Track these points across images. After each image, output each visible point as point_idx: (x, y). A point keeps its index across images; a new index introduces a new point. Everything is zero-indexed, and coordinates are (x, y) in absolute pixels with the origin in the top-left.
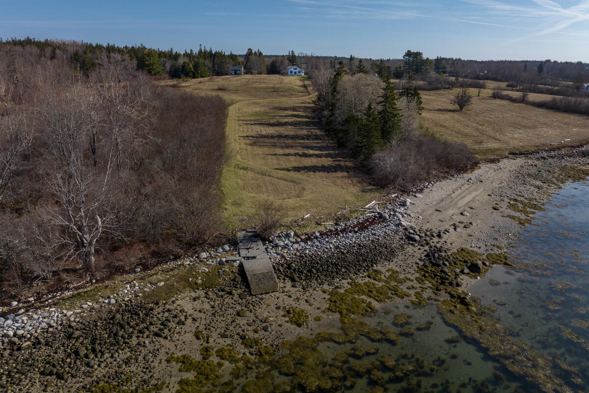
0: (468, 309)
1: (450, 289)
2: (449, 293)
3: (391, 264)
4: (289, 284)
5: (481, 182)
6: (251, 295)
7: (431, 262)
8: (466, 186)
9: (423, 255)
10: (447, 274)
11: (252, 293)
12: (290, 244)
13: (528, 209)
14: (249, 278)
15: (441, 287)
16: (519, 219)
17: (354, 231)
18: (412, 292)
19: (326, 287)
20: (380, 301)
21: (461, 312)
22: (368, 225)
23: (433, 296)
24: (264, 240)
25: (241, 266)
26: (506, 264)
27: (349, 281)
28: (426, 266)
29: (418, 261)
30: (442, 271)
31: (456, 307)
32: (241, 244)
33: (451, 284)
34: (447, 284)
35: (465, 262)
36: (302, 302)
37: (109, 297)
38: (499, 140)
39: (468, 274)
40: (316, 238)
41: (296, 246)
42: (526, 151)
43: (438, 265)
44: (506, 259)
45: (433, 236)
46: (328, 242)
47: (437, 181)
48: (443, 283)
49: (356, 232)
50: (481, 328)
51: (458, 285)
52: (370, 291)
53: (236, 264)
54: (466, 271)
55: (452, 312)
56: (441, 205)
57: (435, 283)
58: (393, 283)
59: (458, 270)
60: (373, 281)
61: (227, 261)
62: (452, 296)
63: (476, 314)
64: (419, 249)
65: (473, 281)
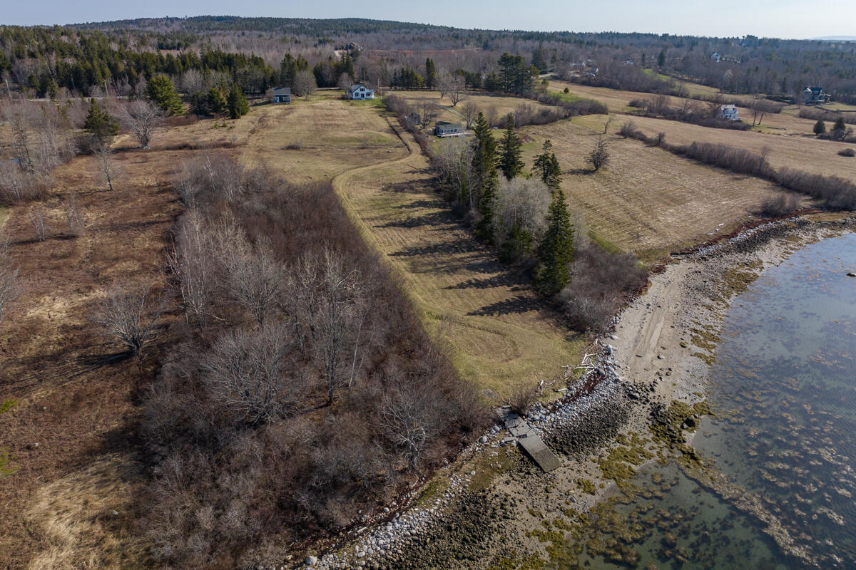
0: (698, 463)
1: (680, 446)
2: (681, 450)
3: (629, 426)
4: (565, 458)
5: (659, 307)
6: (544, 473)
7: (658, 421)
8: (649, 316)
9: (648, 414)
10: (673, 433)
11: (545, 470)
12: (544, 417)
13: (709, 343)
14: (534, 458)
15: (673, 445)
16: (706, 357)
17: (585, 394)
18: (654, 452)
19: (592, 456)
20: (636, 464)
21: (695, 466)
22: (594, 386)
23: (671, 454)
24: (521, 415)
25: (519, 445)
26: (710, 414)
27: (607, 448)
28: (655, 426)
29: (647, 421)
30: (669, 430)
31: (689, 462)
32: (506, 422)
33: (679, 441)
34: (677, 442)
35: (681, 416)
36: (583, 473)
37: (446, 492)
38: (655, 231)
39: (687, 429)
40: (560, 407)
41: (548, 418)
42: (687, 249)
43: (664, 424)
44: (708, 408)
45: (647, 390)
46: (570, 409)
47: (620, 311)
48: (673, 441)
49: (588, 395)
50: (711, 478)
51: (684, 442)
52: (626, 456)
53: (514, 444)
54: (685, 426)
55: (688, 467)
56: (638, 348)
57: (668, 442)
58: (638, 446)
59: (679, 426)
60: (623, 446)
61: (506, 442)
62: (684, 453)
63: (704, 467)
64: (643, 407)
65: (693, 435)
